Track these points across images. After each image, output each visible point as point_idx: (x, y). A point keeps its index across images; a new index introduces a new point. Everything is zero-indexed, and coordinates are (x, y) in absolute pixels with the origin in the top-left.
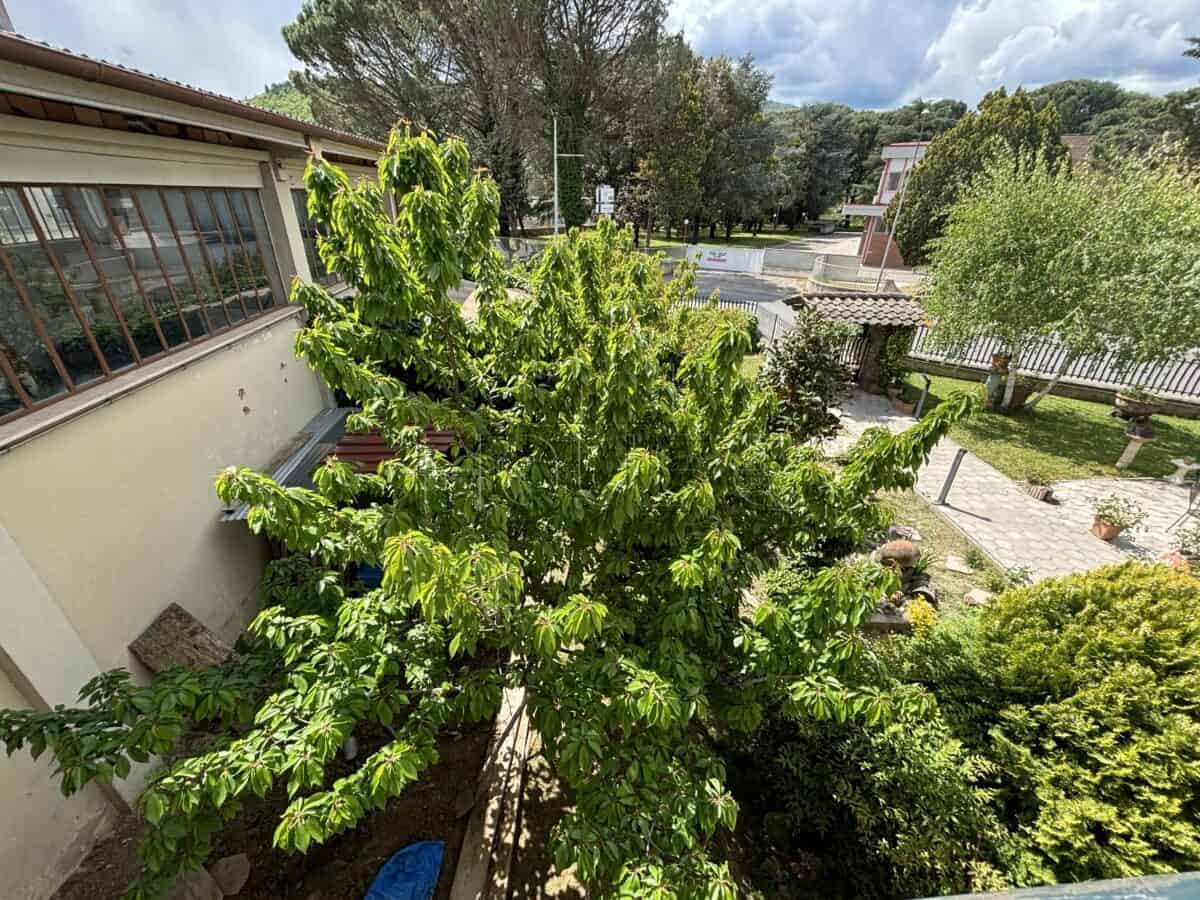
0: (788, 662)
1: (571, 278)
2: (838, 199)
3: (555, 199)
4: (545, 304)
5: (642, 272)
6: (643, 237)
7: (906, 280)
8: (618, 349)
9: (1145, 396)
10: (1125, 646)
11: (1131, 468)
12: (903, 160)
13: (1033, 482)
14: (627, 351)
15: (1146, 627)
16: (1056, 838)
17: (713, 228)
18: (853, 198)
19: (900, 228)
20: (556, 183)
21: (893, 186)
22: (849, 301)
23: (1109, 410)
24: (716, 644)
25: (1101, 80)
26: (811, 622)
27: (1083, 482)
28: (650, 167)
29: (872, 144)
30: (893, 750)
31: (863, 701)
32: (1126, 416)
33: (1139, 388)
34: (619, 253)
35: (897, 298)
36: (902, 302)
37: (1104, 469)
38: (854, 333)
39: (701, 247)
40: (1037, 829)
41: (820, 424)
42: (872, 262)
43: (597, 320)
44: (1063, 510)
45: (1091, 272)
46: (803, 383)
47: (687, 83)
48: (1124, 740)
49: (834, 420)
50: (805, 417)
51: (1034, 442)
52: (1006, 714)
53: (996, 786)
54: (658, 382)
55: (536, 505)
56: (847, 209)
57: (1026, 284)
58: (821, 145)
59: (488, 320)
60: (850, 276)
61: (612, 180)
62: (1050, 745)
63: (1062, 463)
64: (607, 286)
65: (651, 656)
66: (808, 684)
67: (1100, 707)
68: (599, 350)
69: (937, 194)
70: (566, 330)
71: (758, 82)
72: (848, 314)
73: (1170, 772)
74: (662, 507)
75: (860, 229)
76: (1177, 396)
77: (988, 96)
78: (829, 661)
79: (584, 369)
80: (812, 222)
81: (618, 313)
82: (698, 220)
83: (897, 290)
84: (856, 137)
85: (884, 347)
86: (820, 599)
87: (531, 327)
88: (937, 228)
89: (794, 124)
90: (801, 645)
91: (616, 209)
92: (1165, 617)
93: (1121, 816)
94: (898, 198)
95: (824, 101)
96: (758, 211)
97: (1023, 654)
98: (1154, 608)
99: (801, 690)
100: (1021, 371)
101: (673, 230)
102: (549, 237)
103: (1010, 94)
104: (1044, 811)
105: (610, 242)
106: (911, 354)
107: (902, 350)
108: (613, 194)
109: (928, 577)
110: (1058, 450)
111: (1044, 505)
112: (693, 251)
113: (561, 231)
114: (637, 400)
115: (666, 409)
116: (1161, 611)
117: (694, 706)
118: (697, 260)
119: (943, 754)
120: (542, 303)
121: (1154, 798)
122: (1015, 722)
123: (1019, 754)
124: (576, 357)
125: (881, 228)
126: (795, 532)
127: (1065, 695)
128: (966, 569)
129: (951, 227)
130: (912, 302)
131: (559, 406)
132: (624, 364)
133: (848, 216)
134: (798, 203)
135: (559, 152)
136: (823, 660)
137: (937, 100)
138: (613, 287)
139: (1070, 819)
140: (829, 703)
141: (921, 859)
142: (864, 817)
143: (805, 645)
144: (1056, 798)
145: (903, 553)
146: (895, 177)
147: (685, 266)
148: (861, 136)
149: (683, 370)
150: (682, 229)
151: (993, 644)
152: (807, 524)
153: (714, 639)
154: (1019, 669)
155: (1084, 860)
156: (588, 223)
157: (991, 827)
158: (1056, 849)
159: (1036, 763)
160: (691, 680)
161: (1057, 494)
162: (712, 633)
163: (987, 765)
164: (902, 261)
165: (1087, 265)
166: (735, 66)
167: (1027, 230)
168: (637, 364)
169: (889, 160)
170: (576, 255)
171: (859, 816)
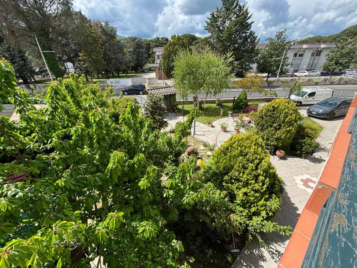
0: (180, 194)
1: (65, 97)
2: (146, 63)
3: (47, 68)
4: (55, 109)
5: (94, 90)
6: (89, 79)
7: (170, 82)
8: (94, 119)
9: (220, 100)
10: (238, 154)
11: (223, 115)
12: (159, 52)
13: (209, 124)
14: (98, 119)
15: (239, 148)
16: (240, 200)
17: (113, 74)
18: (150, 62)
19: (164, 69)
20: (45, 62)
21: (159, 58)
22: (158, 90)
23: (215, 104)
24: (159, 200)
25: (192, 34)
26: (181, 180)
27: (216, 121)
28: (84, 56)
29: (150, 48)
30: (208, 200)
31: (200, 194)
32: (218, 105)
33: (218, 99)
34: (82, 85)
35: (169, 87)
36: (171, 88)
37: (219, 117)
38: (163, 98)
39: (111, 80)
40: (237, 200)
41: (163, 124)
42: (160, 78)
43: (82, 109)
44: (216, 128)
45: (204, 76)
46: (155, 114)
47: (88, 28)
48: (244, 173)
49: (166, 122)
50: (159, 123)
51: (206, 115)
52: (225, 179)
53: (228, 196)
54: (113, 125)
55: (79, 186)
56: (149, 65)
57: (194, 80)
58: (137, 48)
59: (26, 120)
60: (156, 83)
61: (70, 60)
62: (233, 181)
63: (212, 118)
64: (81, 97)
65: (141, 215)
66: (186, 197)
67: (238, 168)
68: (86, 120)
69: (169, 60)
70: (69, 116)
71: (112, 29)
72: (159, 93)
73: (252, 175)
74: (129, 166)
75: (154, 70)
76: (224, 99)
77: (172, 36)
78: (189, 188)
79: (82, 129)
80: (141, 69)
81: (90, 106)
82: (107, 71)
83: (168, 85)
84: (145, 46)
85: (170, 100)
86: (182, 173)
87: (52, 119)
88: (172, 68)
89: (127, 42)
90: (181, 187)
91: (75, 70)
92: (241, 145)
93: (248, 188)
94: (161, 61)
95: (134, 36)
96: (125, 68)
97: (223, 164)
98: (239, 144)
99: (185, 200)
100: (199, 100)
101: (99, 75)
102: (50, 82)
103: (177, 36)
104: (237, 195)
105: (77, 81)
106: (177, 100)
107: (175, 100)
108: (72, 65)
109: (198, 153)
110: (211, 116)
111: (212, 128)
112: (109, 81)
113: (54, 80)
114: (108, 134)
115: (119, 134)
116: (240, 144)
117: (160, 223)
118: (112, 84)
119: (217, 195)
120: (53, 108)
121: (251, 182)
122: (226, 180)
123: (229, 186)
124: (77, 126)
125: (159, 69)
126: (168, 156)
127: (232, 169)
128: (205, 148)
129: (175, 68)
130: (173, 88)
131: (76, 145)
132: (99, 124)
133: (150, 67)
134: (136, 64)
135: (42, 50)
136: (188, 188)
137: (161, 37)
138: (84, 97)
139: (241, 195)
140: (192, 199)
141: (221, 222)
142: (208, 221)
143: (182, 187)
144: (238, 191)
145: (192, 150)
146: (158, 56)
147: (108, 86)
148: (146, 45)
149: (121, 120)
150: (102, 75)
151: (217, 164)
152: (170, 153)
153: (158, 198)
154: (223, 168)
155: (246, 201)
156: (65, 76)
157: (230, 205)
158: (241, 202)
159: (232, 186)
160: (156, 215)
161: (214, 125)
162: (157, 196)
163: (225, 192)
164: (167, 78)
165: (203, 75)
166: (103, 24)
167: (190, 67)
168: (103, 122)
169: (156, 52)
170: (64, 88)
171: (207, 221)
